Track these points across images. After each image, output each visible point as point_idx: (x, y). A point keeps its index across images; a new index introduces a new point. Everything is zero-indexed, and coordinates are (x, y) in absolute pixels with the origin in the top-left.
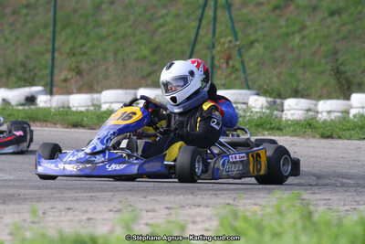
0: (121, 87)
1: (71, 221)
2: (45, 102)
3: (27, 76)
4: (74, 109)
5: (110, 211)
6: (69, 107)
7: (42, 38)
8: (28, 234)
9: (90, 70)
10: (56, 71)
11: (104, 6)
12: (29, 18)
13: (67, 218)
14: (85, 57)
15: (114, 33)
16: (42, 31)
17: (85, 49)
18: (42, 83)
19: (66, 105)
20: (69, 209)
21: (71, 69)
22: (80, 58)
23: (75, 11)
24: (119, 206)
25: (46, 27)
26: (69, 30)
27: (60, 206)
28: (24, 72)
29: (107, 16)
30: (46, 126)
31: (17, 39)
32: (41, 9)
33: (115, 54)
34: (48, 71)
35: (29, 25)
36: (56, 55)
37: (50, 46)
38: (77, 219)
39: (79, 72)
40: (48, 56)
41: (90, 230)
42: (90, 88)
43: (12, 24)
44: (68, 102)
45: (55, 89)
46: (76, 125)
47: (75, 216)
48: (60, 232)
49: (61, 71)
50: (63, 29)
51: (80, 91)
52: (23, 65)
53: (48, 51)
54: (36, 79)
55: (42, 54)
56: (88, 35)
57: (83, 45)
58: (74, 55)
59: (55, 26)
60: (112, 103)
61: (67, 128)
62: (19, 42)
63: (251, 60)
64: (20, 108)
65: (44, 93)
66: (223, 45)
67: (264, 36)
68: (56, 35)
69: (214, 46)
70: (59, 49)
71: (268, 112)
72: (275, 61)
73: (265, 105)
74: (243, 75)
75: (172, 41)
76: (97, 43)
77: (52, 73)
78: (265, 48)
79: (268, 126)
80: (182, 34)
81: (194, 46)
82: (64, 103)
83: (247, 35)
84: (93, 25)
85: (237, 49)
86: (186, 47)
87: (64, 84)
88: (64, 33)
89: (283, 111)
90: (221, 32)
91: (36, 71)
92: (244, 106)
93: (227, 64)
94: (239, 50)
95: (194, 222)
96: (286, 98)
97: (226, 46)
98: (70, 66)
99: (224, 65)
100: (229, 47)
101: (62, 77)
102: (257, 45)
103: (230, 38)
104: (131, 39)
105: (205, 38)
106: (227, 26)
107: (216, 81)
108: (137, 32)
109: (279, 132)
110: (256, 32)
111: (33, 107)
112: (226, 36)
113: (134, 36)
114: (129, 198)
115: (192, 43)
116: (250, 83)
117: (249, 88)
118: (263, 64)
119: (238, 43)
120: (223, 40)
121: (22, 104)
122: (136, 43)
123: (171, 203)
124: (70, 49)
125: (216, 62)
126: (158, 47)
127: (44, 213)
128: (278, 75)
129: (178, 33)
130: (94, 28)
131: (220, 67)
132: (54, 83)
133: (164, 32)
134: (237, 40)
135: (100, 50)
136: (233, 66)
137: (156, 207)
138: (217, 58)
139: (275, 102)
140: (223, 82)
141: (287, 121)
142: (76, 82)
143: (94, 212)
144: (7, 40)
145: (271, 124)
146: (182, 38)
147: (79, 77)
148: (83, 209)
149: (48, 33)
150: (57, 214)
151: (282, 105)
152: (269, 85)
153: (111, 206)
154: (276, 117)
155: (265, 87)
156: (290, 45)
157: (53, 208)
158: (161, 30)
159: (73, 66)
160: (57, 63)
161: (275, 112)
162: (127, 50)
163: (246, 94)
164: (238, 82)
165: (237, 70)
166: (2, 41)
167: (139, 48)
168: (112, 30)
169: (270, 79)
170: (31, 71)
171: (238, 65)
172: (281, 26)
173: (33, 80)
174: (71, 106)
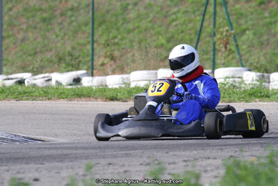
0: (145, 69)
1: (112, 173)
2: (88, 82)
3: (73, 62)
4: (110, 87)
5: (141, 164)
6: (106, 86)
7: (83, 33)
9: (121, 56)
10: (95, 58)
11: (130, 7)
12: (73, 19)
13: (110, 171)
14: (117, 47)
15: (138, 27)
16: (83, 28)
17: (116, 40)
18: (85, 67)
19: (104, 84)
20: (110, 164)
21: (106, 56)
22: (113, 48)
23: (108, 12)
24: (148, 161)
25: (86, 25)
26: (104, 27)
27: (103, 162)
28: (71, 60)
29: (132, 15)
30: (90, 101)
31: (65, 34)
32: (82, 11)
33: (140, 43)
34: (90, 58)
35: (74, 24)
36: (95, 45)
38: (117, 171)
39: (113, 58)
40: (89, 47)
42: (122, 70)
43: (61, 24)
44: (106, 81)
45: (95, 72)
46: (112, 99)
47: (115, 169)
49: (99, 57)
50: (100, 25)
51: (114, 72)
52: (70, 55)
53: (89, 43)
54: (81, 65)
55: (85, 45)
56: (118, 30)
57: (115, 37)
58: (108, 45)
59: (93, 23)
60: (138, 81)
61: (106, 101)
62: (67, 37)
63: (243, 44)
64: (70, 87)
65: (87, 74)
66: (222, 33)
67: (253, 25)
68: (95, 31)
69: (215, 35)
70: (97, 41)
71: (258, 83)
72: (262, 44)
73: (255, 78)
74: (238, 56)
75: (182, 32)
76: (125, 35)
77: (93, 59)
78: (255, 34)
79: (259, 95)
80: (190, 26)
81: (199, 35)
82: (102, 82)
83: (240, 25)
84: (121, 22)
85: (232, 36)
86: (193, 36)
87: (102, 68)
88: (100, 29)
89: (269, 82)
90: (220, 23)
91: (80, 59)
92: (240, 80)
93: (226, 48)
94: (234, 37)
95: (206, 171)
96: (271, 72)
97: (224, 34)
98: (106, 53)
99: (223, 49)
100: (226, 35)
101: (100, 63)
102: (247, 32)
103: (227, 28)
104: (152, 31)
105: (208, 28)
106: (224, 19)
107: (218, 61)
108: (156, 26)
109: (267, 99)
110: (246, 22)
111: (79, 86)
112: (224, 27)
113: (153, 29)
114: (155, 154)
115: (198, 33)
116: (243, 62)
117: (243, 66)
118: (253, 46)
119: (233, 32)
120: (221, 30)
121: (71, 85)
122: (155, 35)
123: (187, 157)
124: (106, 41)
125: (217, 47)
126: (172, 37)
127: (91, 168)
128: (265, 55)
129: (187, 25)
130: (123, 24)
131: (220, 51)
132: (95, 67)
133: (176, 25)
134: (232, 29)
135: (127, 41)
136: (230, 50)
137: (176, 160)
138: (217, 43)
139: (263, 76)
140: (223, 61)
141: (273, 90)
142: (111, 65)
143: (129, 166)
144: (57, 36)
145: (261, 93)
146: (190, 30)
147: (112, 62)
148: (121, 164)
149: (88, 29)
150: (101, 168)
151: (269, 78)
152: (258, 63)
153: (142, 160)
154: (265, 87)
155: (255, 64)
156: (273, 31)
157: (98, 164)
158: (174, 24)
159: (108, 54)
160: (96, 52)
161: (264, 84)
162: (149, 40)
163: (241, 71)
164: (234, 61)
165: (233, 52)
166: (54, 37)
167: (158, 38)
168: (136, 25)
169: (259, 58)
170: (77, 58)
171: (233, 48)
172: (266, 18)
173: (79, 65)
174: (108, 84)
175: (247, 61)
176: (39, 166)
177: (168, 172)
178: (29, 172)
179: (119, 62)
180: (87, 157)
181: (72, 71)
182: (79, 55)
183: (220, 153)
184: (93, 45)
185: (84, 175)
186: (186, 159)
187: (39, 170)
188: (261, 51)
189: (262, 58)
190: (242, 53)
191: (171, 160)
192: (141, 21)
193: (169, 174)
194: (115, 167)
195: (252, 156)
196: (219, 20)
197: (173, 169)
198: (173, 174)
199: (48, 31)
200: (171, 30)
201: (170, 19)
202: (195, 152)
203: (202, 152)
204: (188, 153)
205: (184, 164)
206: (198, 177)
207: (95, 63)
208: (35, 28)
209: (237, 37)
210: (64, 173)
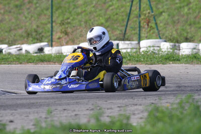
1: (66, 116)
2: (49, 51)
3: (38, 37)
4: (65, 54)
5: (87, 110)
6: (62, 53)
7: (45, 15)
8: (44, 125)
9: (72, 32)
10: (54, 33)
12: (38, 5)
13: (64, 115)
14: (69, 25)
15: (85, 11)
16: (45, 12)
17: (69, 21)
18: (46, 40)
19: (60, 52)
20: (65, 110)
21: (62, 32)
22: (67, 26)
24: (92, 107)
25: (47, 9)
26: (60, 11)
27: (60, 108)
28: (36, 35)
29: (81, 2)
30: (50, 64)
31: (32, 17)
33: (86, 22)
34: (50, 34)
35: (38, 9)
36: (54, 24)
37: (50, 20)
38: (70, 115)
39: (66, 33)
40: (49, 26)
41: (77, 121)
42: (73, 42)
43: (29, 9)
44: (61, 50)
45: (54, 43)
47: (68, 113)
48: (61, 123)
49: (57, 33)
50: (57, 10)
51: (67, 44)
53: (49, 22)
54: (43, 38)
55: (46, 24)
56: (70, 13)
57: (68, 18)
58: (63, 24)
59: (52, 8)
62: (33, 18)
63: (161, 23)
64: (35, 55)
65: (48, 46)
66: (145, 15)
67: (168, 9)
68: (53, 14)
69: (140, 16)
70: (55, 21)
71: (171, 50)
72: (174, 22)
73: (169, 47)
74: (157, 31)
75: (117, 14)
76: (76, 17)
77: (52, 35)
78: (169, 15)
79: (172, 59)
80: (122, 10)
81: (129, 16)
82: (59, 51)
83: (158, 9)
84: (73, 7)
85: (153, 17)
86: (125, 17)
87: (59, 41)
88: (57, 12)
89: (180, 50)
90: (144, 8)
91: (43, 34)
92: (158, 48)
93: (148, 25)
94: (154, 18)
95: (134, 114)
96: (181, 42)
97: (147, 15)
98: (62, 30)
99: (146, 26)
100: (148, 16)
101: (57, 37)
102: (164, 14)
103: (149, 11)
104: (95, 14)
105: (135, 11)
106: (147, 4)
107: (142, 35)
108: (97, 10)
109: (178, 62)
110: (163, 7)
111: (42, 54)
112: (147, 10)
113: (96, 12)
114: (98, 102)
115: (128, 15)
116: (161, 35)
117: (160, 38)
118: (168, 24)
119: (153, 14)
120: (145, 12)
121: (36, 53)
122: (97, 16)
123: (120, 104)
124: (61, 21)
125: (141, 25)
126: (110, 18)
127: (51, 113)
128: (176, 30)
129: (120, 9)
130: (74, 8)
131: (144, 27)
132: (53, 40)
133: (112, 10)
134: (152, 12)
135: (77, 21)
136: (151, 27)
137: (113, 107)
138: (142, 22)
139: (175, 45)
140: (146, 35)
141: (182, 55)
142: (65, 39)
143: (79, 111)
144: (26, 18)
145: (174, 57)
146: (122, 12)
147: (66, 36)
148: (73, 109)
149: (49, 13)
150: (59, 113)
151: (179, 47)
152: (171, 36)
153: (88, 107)
154: (176, 54)
155: (169, 37)
156: (182, 13)
157: (56, 109)
158: (111, 8)
159: (63, 30)
160: (55, 29)
161: (175, 51)
162: (92, 20)
163: (159, 42)
164: (154, 35)
165: (153, 28)
166: (24, 18)
167: (99, 19)
168: (84, 9)
169: (172, 33)
170: (40, 34)
171: (154, 25)
172: (177, 3)
173: (42, 39)
174: (63, 52)
175: (163, 35)
176: (13, 111)
177: (107, 115)
178: (6, 116)
179: (71, 37)
180: (48, 105)
181: (37, 43)
182: (42, 32)
183: (144, 101)
184: (52, 24)
185: (46, 118)
186: (119, 105)
187: (14, 114)
188: (174, 28)
189: (174, 32)
190: (160, 29)
191: (109, 107)
192: (87, 6)
193: (108, 116)
194: (68, 112)
195: (167, 103)
196: (143, 5)
197: (110, 113)
198: (110, 117)
199: (20, 14)
200: (108, 13)
201: (107, 5)
202: (126, 100)
203: (131, 100)
204: (121, 101)
205: (118, 109)
206: (128, 118)
207: (53, 37)
208: (10, 12)
209: (156, 18)
210: (32, 117)
